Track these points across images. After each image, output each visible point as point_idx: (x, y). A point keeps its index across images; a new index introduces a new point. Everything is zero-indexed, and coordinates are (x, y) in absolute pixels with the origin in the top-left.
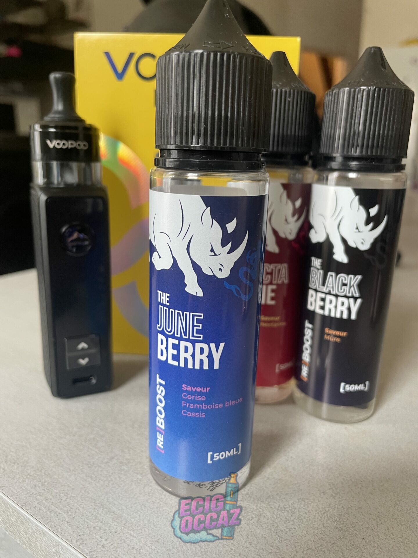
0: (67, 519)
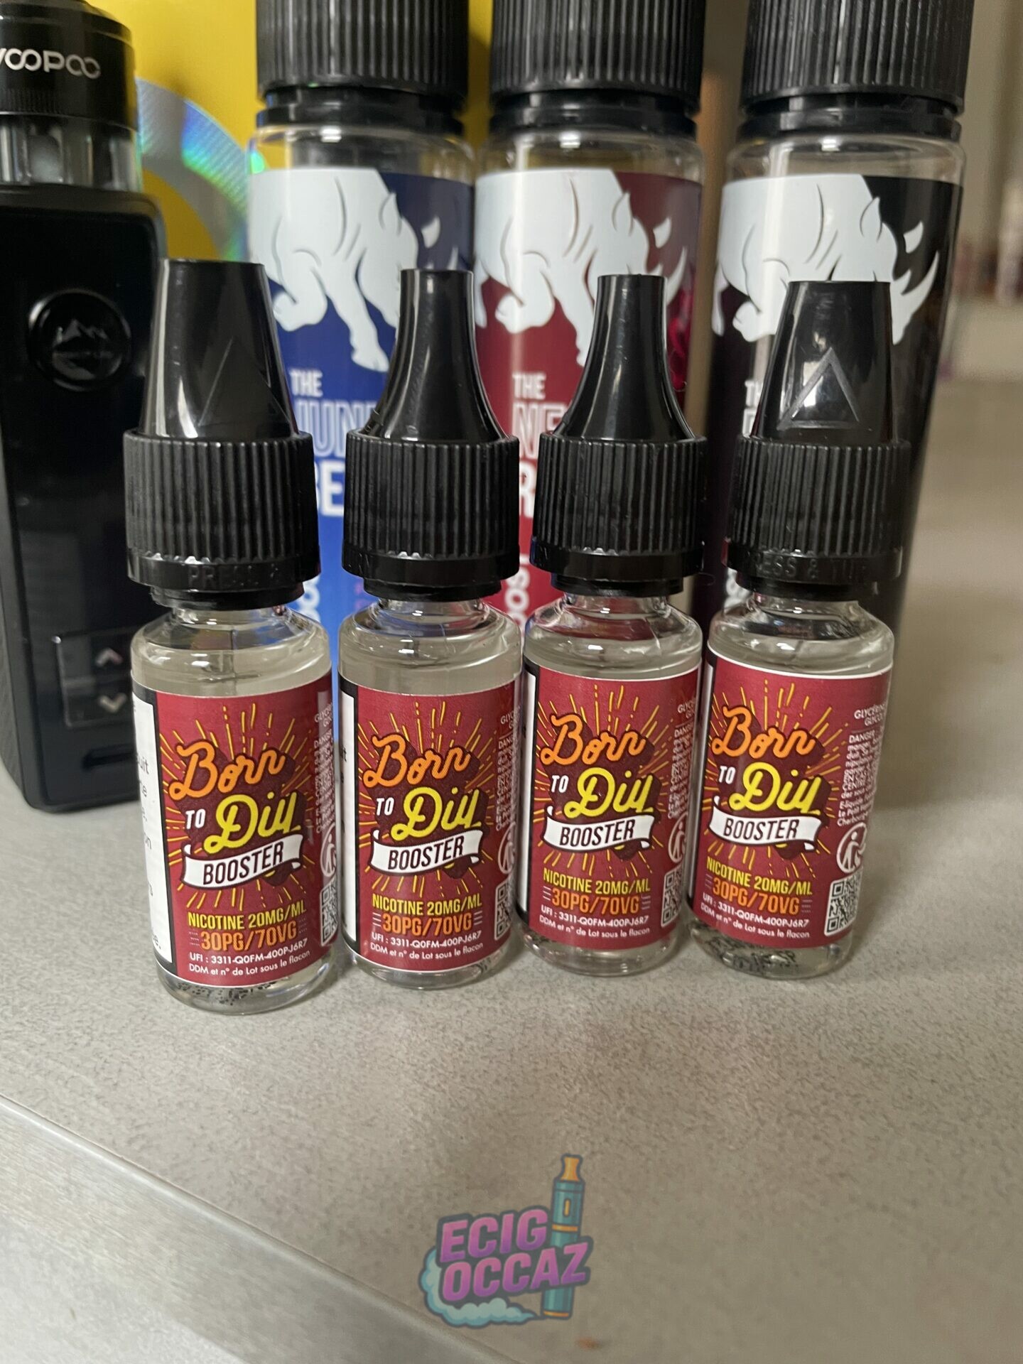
0: (97, 1090)
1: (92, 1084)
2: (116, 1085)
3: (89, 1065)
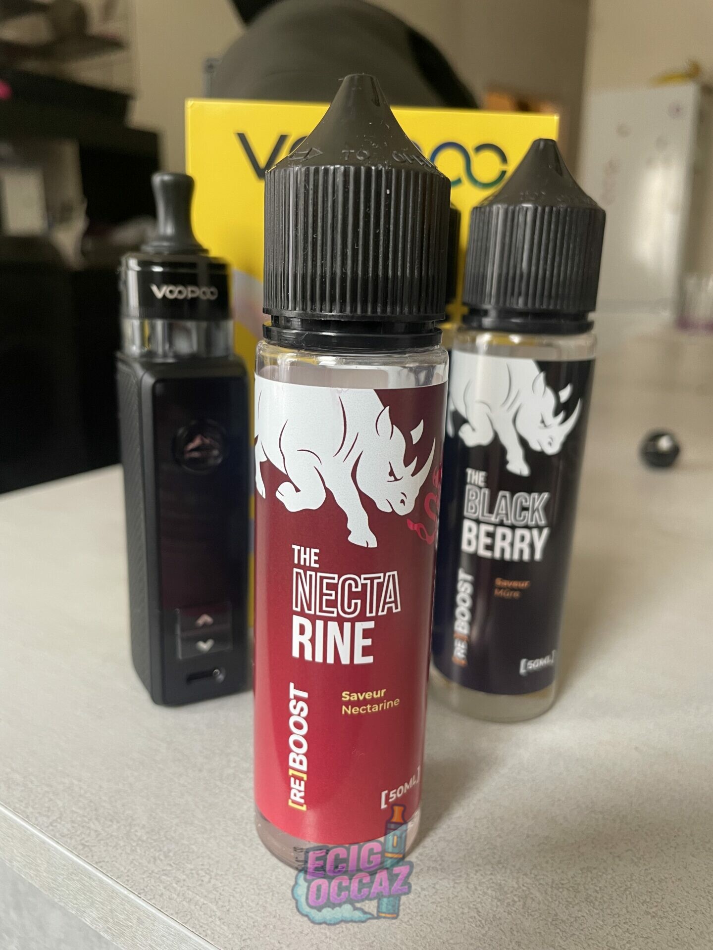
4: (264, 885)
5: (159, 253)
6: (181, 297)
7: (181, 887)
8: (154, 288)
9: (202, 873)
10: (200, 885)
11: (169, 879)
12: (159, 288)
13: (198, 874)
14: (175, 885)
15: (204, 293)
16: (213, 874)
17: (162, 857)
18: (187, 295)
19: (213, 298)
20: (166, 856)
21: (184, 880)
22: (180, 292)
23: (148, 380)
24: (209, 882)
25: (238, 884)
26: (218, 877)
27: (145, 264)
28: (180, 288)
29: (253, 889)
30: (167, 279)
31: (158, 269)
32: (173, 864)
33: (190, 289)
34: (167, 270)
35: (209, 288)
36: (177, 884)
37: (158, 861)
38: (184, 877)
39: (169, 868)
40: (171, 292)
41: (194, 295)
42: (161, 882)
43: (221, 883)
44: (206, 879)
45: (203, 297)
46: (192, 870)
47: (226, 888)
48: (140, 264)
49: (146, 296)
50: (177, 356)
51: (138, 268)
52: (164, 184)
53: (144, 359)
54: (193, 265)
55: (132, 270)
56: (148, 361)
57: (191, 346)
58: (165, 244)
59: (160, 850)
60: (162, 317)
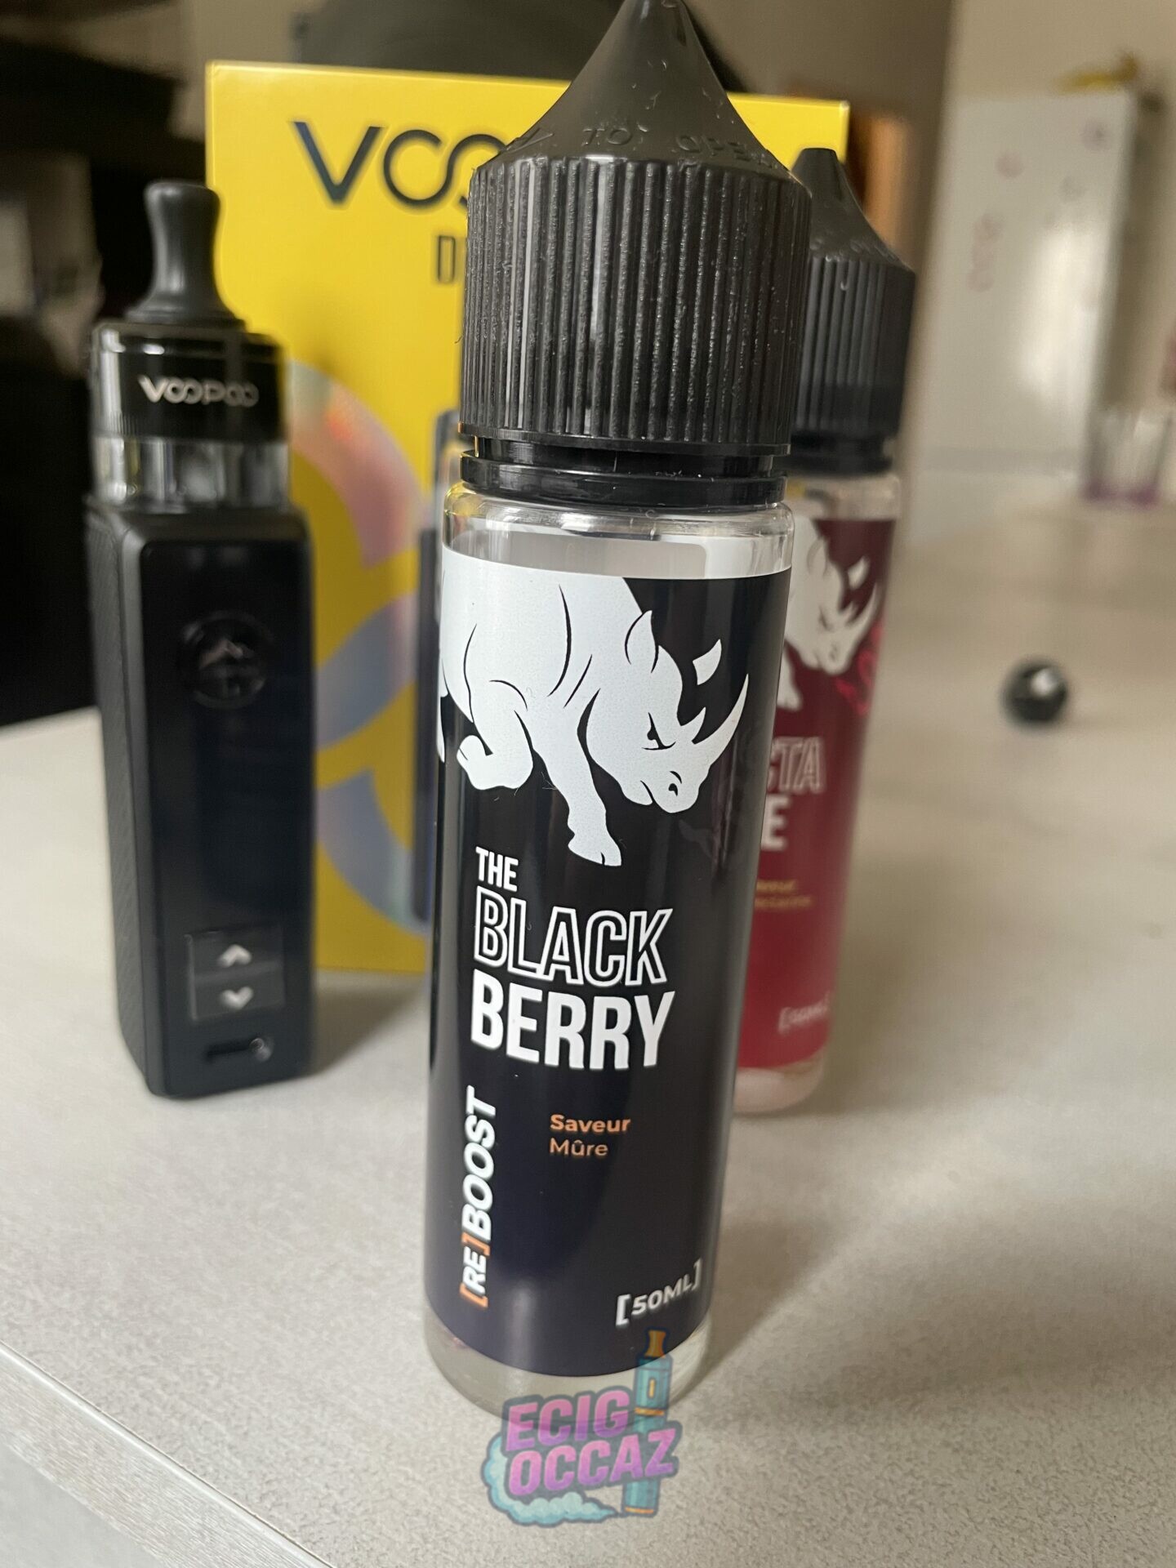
1: (224, 1432)
2: (246, 1434)
3: (220, 1410)
4: (311, 1392)
5: (157, 323)
6: (193, 400)
7: (170, 1394)
8: (146, 384)
9: (207, 1372)
10: (203, 1392)
11: (151, 1381)
12: (154, 382)
13: (200, 1374)
14: (159, 1392)
15: (237, 394)
16: (226, 1374)
17: (142, 1346)
18: (203, 396)
19: (251, 403)
20: (149, 1344)
21: (176, 1384)
22: (190, 391)
23: (133, 543)
24: (218, 1386)
25: (266, 1390)
26: (234, 1379)
27: (132, 341)
28: (191, 384)
29: (291, 1398)
30: (168, 368)
31: (154, 350)
32: (159, 1357)
33: (208, 387)
34: (172, 352)
35: (243, 386)
36: (163, 1389)
37: (136, 1353)
38: (176, 1378)
39: (152, 1363)
40: (174, 390)
41: (216, 398)
42: (138, 1386)
43: (238, 1388)
44: (213, 1383)
45: (231, 402)
46: (191, 1366)
47: (247, 1397)
48: (124, 340)
49: (133, 398)
50: (188, 502)
51: (120, 349)
52: (166, 203)
53: (131, 508)
54: (217, 345)
55: (111, 351)
56: (138, 511)
57: (216, 488)
58: (168, 308)
59: (140, 1335)
60: (163, 433)
